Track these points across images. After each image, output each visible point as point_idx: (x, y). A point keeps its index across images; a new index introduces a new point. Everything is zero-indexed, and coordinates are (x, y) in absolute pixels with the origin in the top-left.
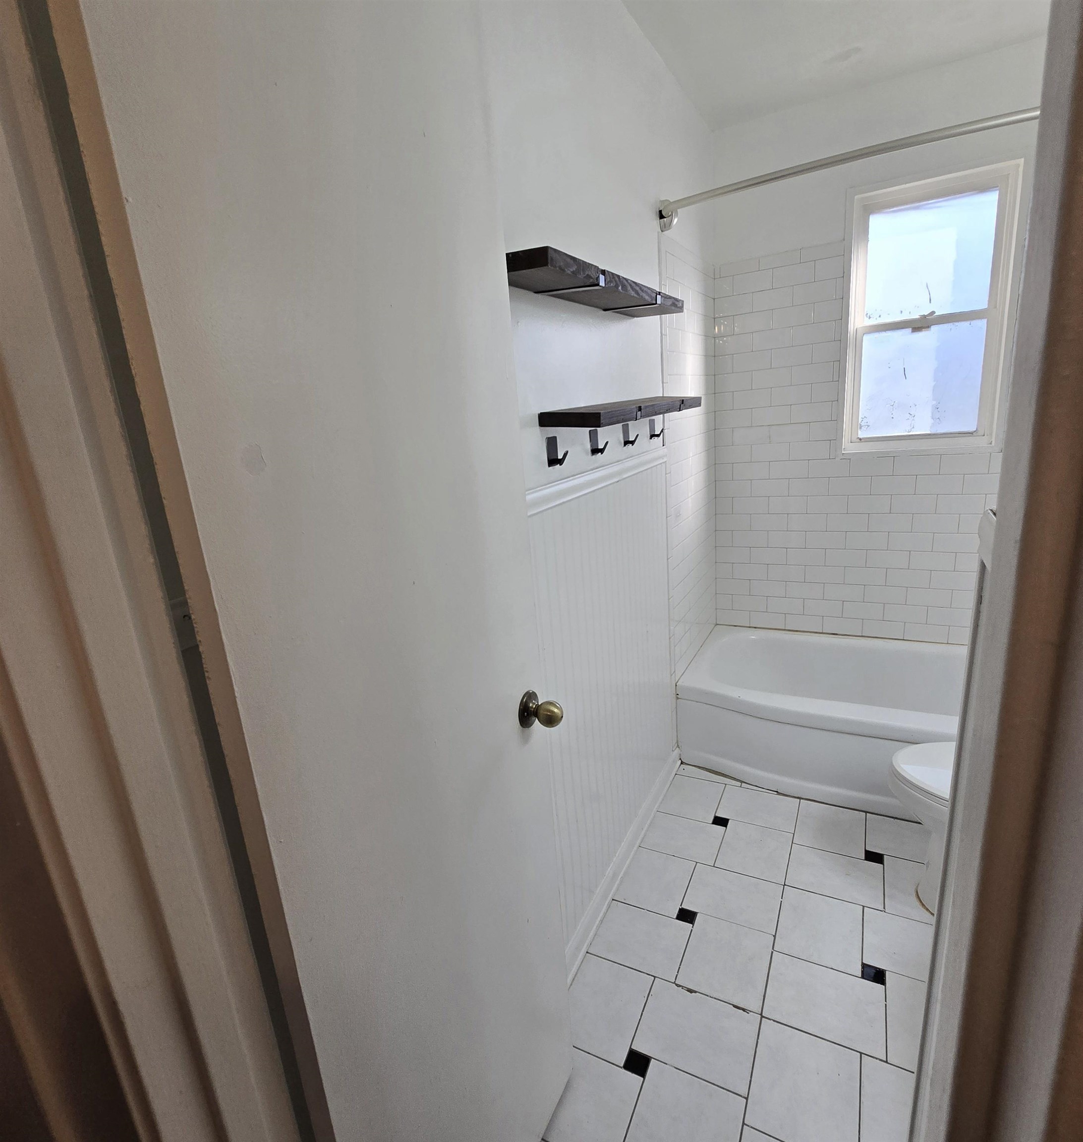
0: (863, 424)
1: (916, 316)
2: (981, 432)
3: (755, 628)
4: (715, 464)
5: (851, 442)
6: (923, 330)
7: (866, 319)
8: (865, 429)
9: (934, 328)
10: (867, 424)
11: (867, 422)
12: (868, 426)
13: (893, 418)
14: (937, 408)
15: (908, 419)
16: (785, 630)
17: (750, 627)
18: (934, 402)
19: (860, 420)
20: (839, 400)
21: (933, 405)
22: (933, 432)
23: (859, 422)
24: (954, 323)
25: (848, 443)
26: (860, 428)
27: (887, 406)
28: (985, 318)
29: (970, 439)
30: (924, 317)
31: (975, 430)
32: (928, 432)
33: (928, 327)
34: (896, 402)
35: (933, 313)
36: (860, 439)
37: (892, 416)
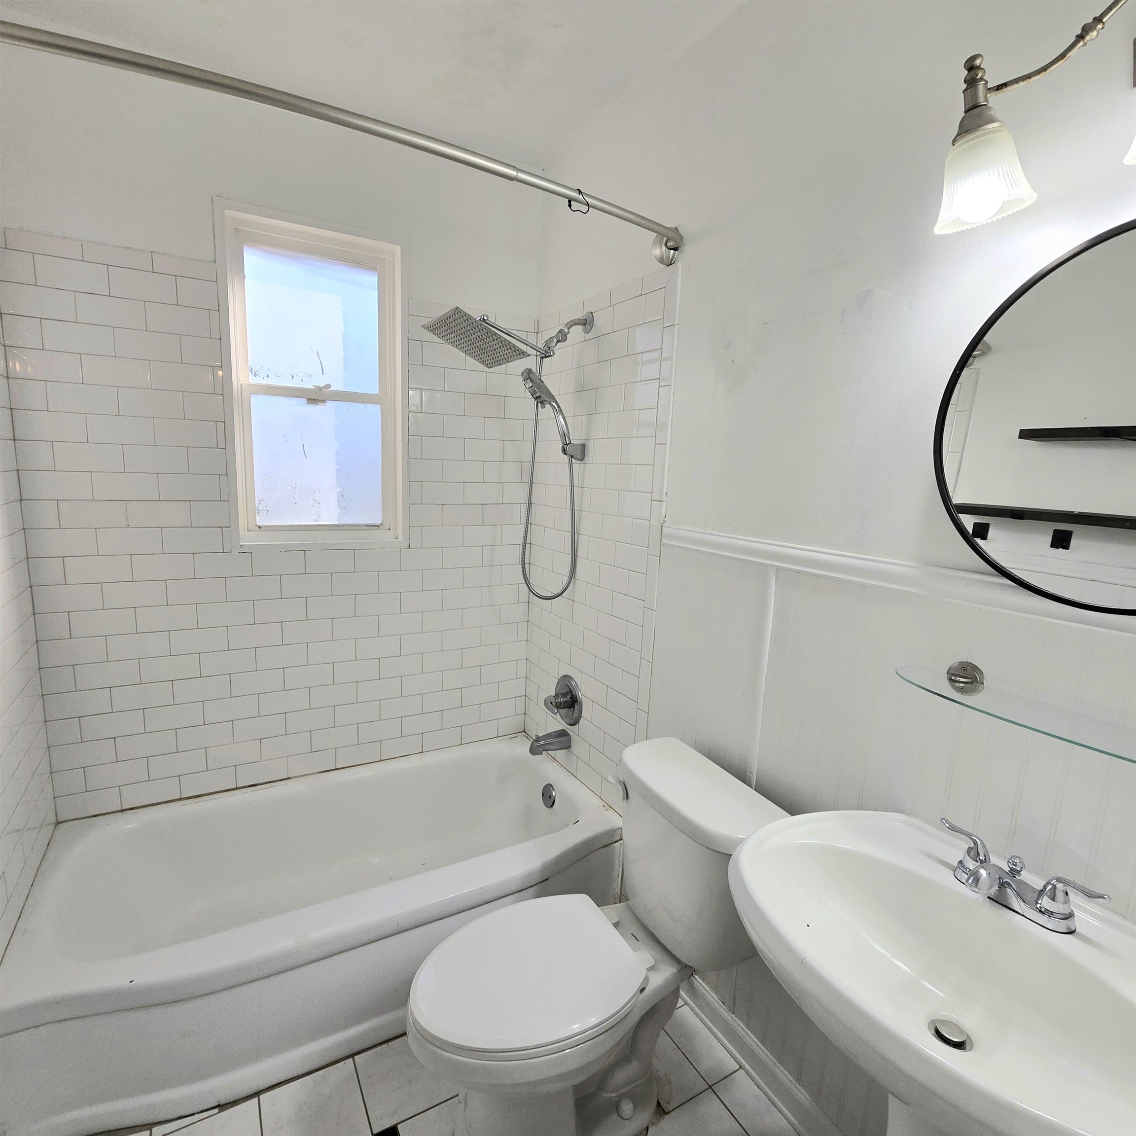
0: (260, 508)
1: (309, 385)
2: (386, 526)
3: (131, 809)
4: (28, 558)
5: (248, 531)
6: (319, 403)
7: (251, 376)
8: (264, 515)
9: (330, 404)
10: (267, 509)
11: (266, 507)
12: (268, 511)
13: (296, 503)
14: (343, 496)
15: (313, 506)
16: (181, 799)
17: (122, 811)
18: (339, 489)
19: (257, 502)
20: (227, 473)
21: (338, 492)
22: (342, 522)
23: (257, 505)
24: (350, 403)
25: (245, 531)
26: (258, 513)
27: (288, 487)
28: (379, 404)
29: (376, 533)
30: (320, 388)
31: (381, 523)
32: (336, 523)
33: (324, 401)
34: (298, 484)
35: (329, 386)
36: (259, 527)
37: (295, 501)
